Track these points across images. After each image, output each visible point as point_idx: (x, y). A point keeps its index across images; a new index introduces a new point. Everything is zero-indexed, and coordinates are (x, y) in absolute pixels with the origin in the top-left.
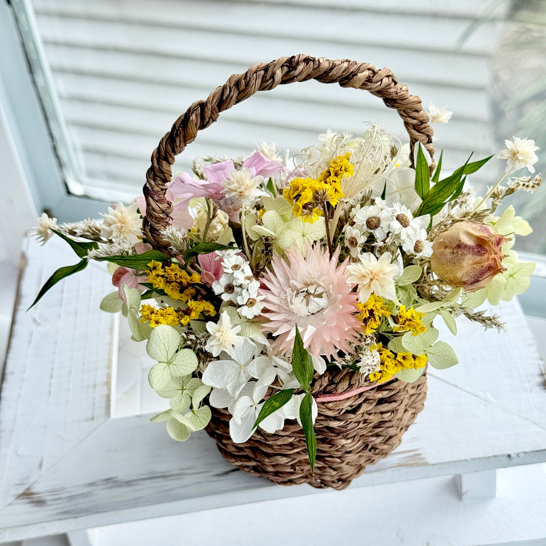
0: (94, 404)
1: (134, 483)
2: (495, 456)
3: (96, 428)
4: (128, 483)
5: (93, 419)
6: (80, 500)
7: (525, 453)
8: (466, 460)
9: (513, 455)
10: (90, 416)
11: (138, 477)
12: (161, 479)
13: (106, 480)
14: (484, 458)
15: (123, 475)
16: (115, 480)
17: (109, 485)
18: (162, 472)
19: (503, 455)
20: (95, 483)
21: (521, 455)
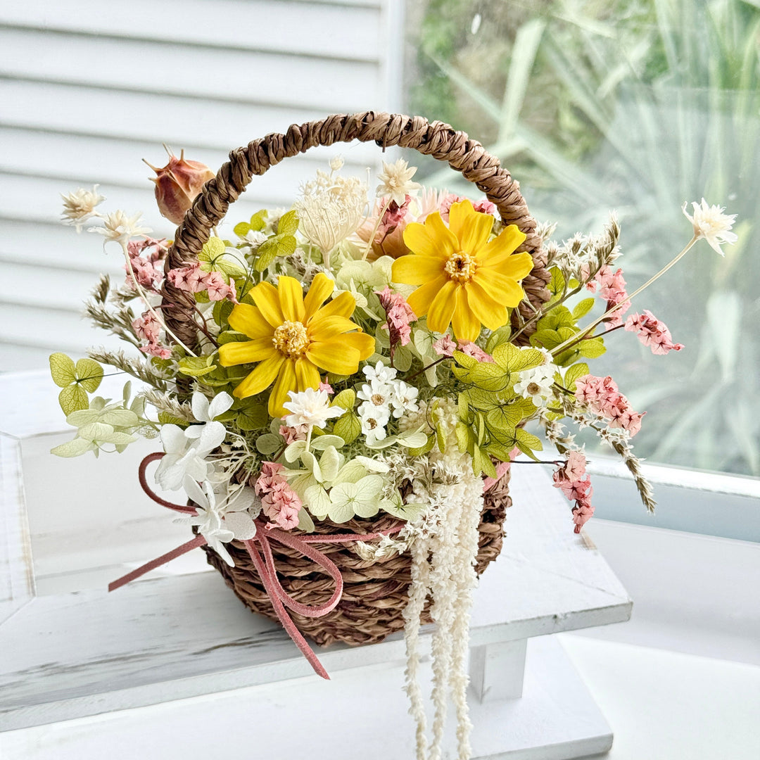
0: (10, 582)
1: (82, 668)
2: (539, 618)
3: (18, 609)
4: (74, 669)
5: (11, 599)
6: (10, 691)
7: (573, 612)
8: (506, 624)
9: (560, 616)
10: (7, 596)
11: (88, 662)
12: (119, 662)
13: (43, 667)
14: (527, 620)
15: (65, 660)
16: (55, 665)
17: (48, 672)
18: (119, 654)
19: (548, 617)
20: (26, 671)
21: (569, 616)
